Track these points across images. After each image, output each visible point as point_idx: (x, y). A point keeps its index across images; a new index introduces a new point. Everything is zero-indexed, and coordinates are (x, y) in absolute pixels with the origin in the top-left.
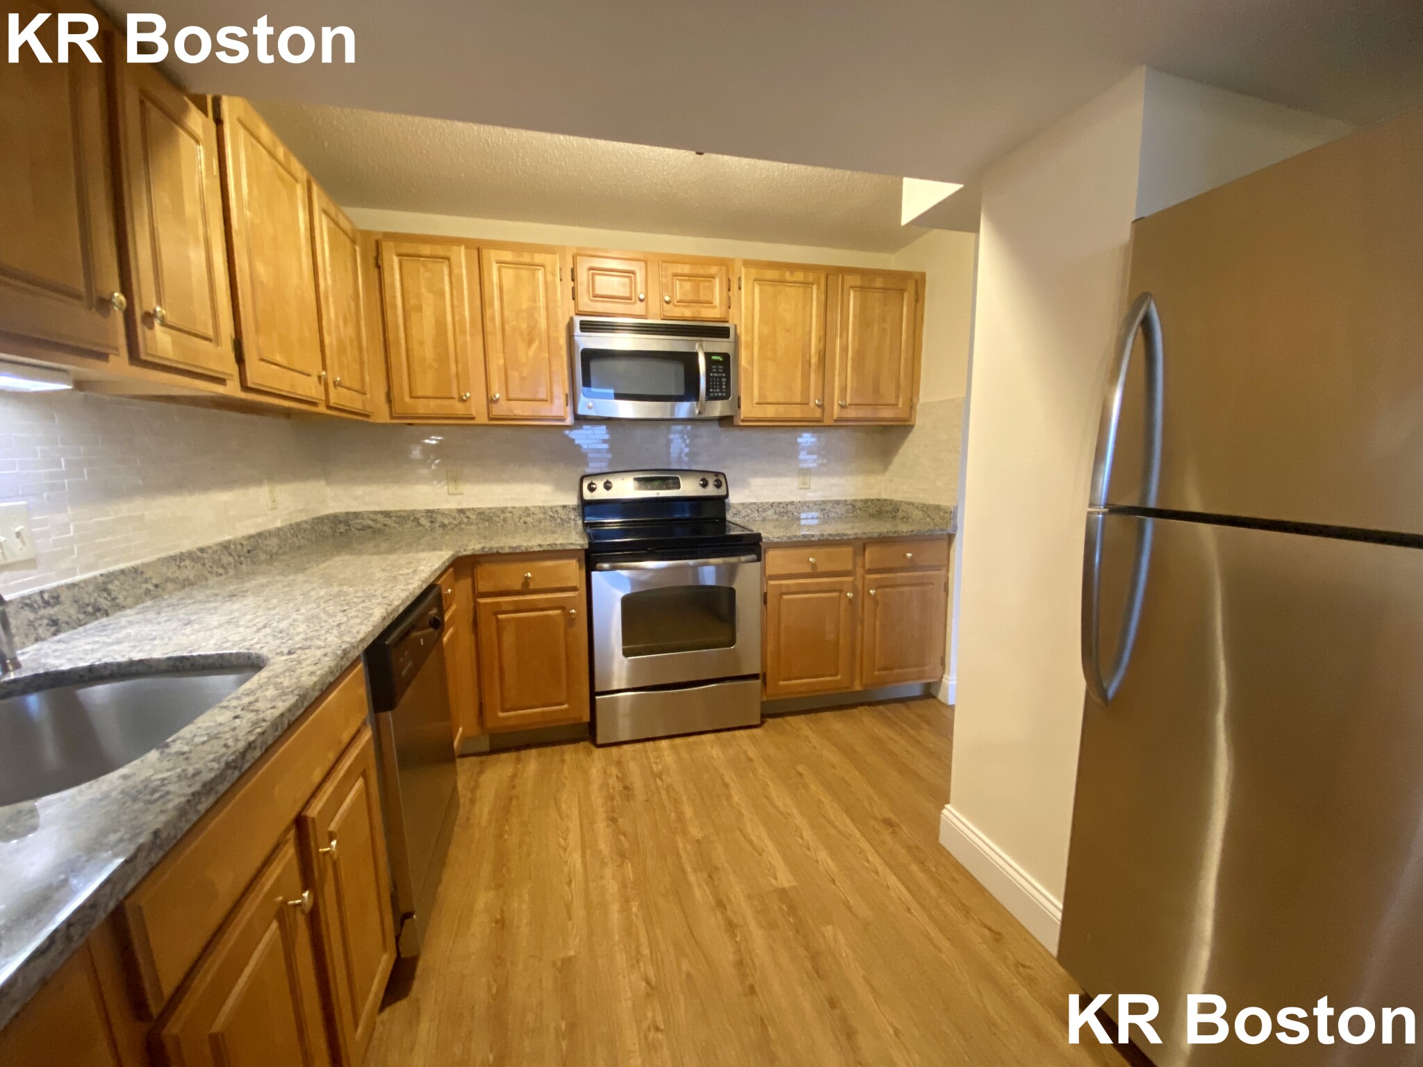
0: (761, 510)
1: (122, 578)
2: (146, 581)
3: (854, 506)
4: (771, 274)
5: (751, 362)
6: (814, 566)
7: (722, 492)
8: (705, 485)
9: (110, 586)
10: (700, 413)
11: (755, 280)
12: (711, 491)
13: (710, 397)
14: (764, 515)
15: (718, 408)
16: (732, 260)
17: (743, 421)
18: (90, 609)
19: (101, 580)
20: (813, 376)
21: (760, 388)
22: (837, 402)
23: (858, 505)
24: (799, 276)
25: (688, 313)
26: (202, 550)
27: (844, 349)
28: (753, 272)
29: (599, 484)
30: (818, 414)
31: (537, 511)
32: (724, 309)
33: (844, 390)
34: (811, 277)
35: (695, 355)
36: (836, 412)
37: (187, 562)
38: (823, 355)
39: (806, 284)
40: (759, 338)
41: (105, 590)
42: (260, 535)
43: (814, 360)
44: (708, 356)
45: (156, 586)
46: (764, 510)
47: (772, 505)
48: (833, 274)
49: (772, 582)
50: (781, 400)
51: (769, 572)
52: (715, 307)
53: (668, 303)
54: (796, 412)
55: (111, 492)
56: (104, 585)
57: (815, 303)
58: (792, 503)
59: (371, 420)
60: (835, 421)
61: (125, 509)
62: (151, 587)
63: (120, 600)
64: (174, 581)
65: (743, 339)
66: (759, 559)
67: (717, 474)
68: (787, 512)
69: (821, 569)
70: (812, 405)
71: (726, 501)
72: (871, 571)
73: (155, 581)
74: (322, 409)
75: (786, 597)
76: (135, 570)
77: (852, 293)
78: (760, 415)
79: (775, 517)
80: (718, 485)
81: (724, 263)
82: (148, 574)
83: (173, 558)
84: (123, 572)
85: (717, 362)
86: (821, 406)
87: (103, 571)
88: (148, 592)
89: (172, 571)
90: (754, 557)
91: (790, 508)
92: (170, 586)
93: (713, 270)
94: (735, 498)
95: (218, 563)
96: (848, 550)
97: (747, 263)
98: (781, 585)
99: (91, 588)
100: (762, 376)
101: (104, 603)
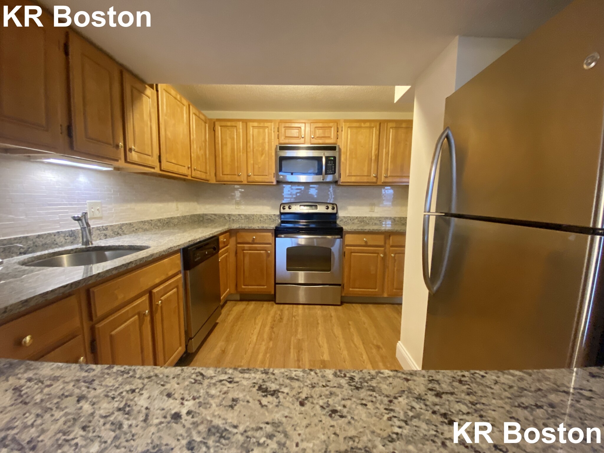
0: (352, 219)
1: (126, 225)
2: (133, 227)
3: (394, 220)
4: (357, 125)
5: (346, 159)
6: (366, 242)
7: (335, 211)
8: (328, 208)
9: (122, 227)
10: (323, 180)
11: (348, 127)
12: (330, 211)
13: (326, 173)
15: (329, 178)
16: (339, 120)
17: (342, 183)
18: (116, 233)
19: (120, 225)
20: (373, 164)
21: (349, 170)
22: (384, 175)
23: (397, 219)
24: (368, 124)
25: (320, 141)
26: (151, 220)
27: (387, 153)
28: (348, 124)
29: (287, 207)
30: (374, 180)
31: (264, 216)
32: (335, 139)
33: (387, 170)
34: (373, 125)
35: (322, 157)
36: (383, 179)
37: (147, 223)
38: (377, 156)
39: (371, 128)
40: (350, 150)
41: (121, 228)
42: (171, 218)
43: (373, 158)
44: (327, 158)
45: (136, 229)
46: (353, 220)
47: (357, 218)
48: (381, 123)
49: (347, 248)
50: (359, 174)
51: (346, 243)
52: (331, 139)
53: (313, 138)
54: (365, 179)
55: (125, 201)
56: (121, 227)
57: (374, 135)
58: (366, 217)
59: (209, 182)
60: (382, 183)
61: (129, 206)
62: (135, 229)
63: (125, 232)
64: (142, 228)
65: (343, 150)
66: (342, 238)
67: (333, 204)
68: (363, 221)
69: (369, 243)
70: (372, 176)
71: (337, 215)
72: (392, 246)
73: (136, 228)
74: (189, 178)
75: (353, 254)
76: (130, 224)
77: (391, 130)
78: (349, 181)
79: (358, 222)
80: (333, 209)
81: (337, 122)
82: (134, 225)
83: (142, 222)
84: (126, 224)
85: (331, 160)
86: (376, 177)
87: (121, 223)
88: (133, 231)
89: (141, 226)
90: (339, 236)
91: (365, 219)
92: (140, 230)
93: (331, 124)
94: (341, 214)
95: (156, 225)
96: (382, 237)
97: (346, 121)
98: (351, 249)
99: (117, 227)
100: (351, 165)
101: (120, 232)
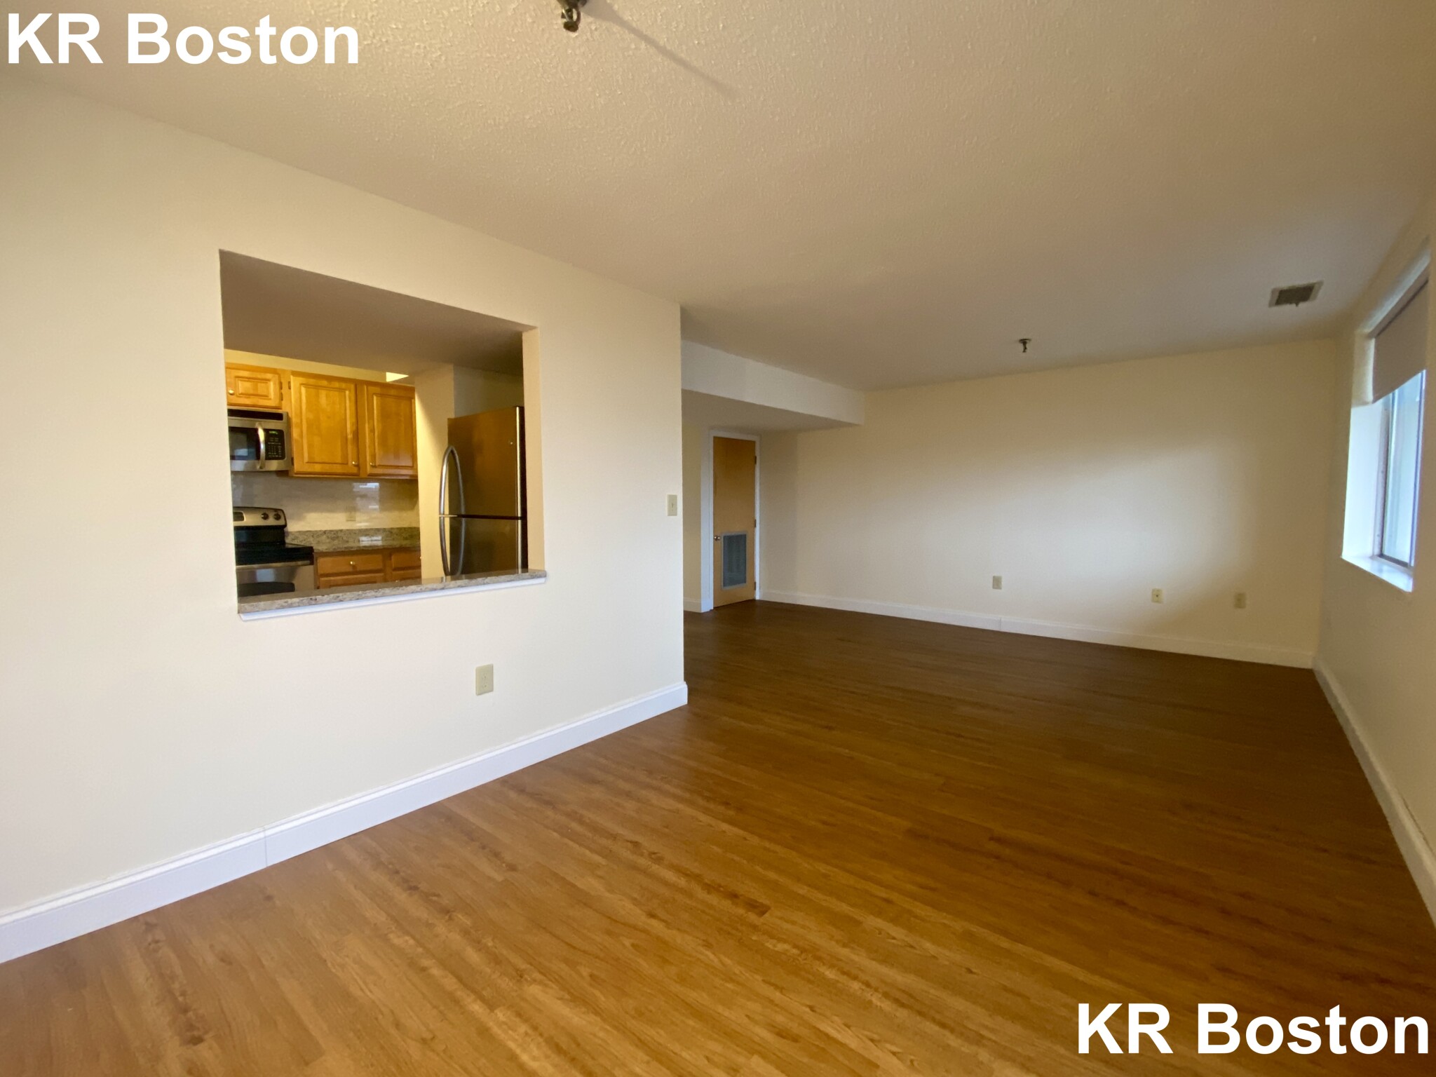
0: (315, 536)
3: (391, 533)
4: (316, 382)
5: (301, 435)
6: (354, 566)
7: (281, 522)
8: (267, 518)
10: (261, 468)
11: (302, 384)
12: (271, 522)
13: (268, 458)
14: (318, 539)
15: (274, 465)
16: (284, 371)
17: (296, 474)
20: (350, 447)
21: (309, 453)
22: (369, 464)
23: (394, 531)
24: (337, 385)
25: (247, 401)
27: (372, 431)
28: (301, 380)
30: (355, 470)
32: (278, 401)
33: (373, 457)
34: (344, 385)
35: (256, 430)
36: (369, 470)
38: (357, 434)
39: (342, 390)
40: (307, 422)
43: (350, 436)
44: (266, 431)
46: (318, 536)
47: (325, 532)
48: (358, 384)
49: (323, 579)
50: (327, 461)
51: (320, 572)
52: (270, 399)
53: (231, 394)
54: (338, 469)
57: (348, 401)
58: (341, 531)
60: (369, 475)
65: (294, 420)
66: (312, 563)
67: (276, 510)
68: (338, 537)
69: (359, 569)
70: (350, 463)
71: (285, 529)
72: (395, 569)
77: (375, 398)
78: (309, 470)
79: (328, 541)
80: (278, 517)
81: (274, 371)
85: (274, 435)
86: (358, 466)
90: (308, 562)
91: (340, 534)
93: (269, 376)
94: (293, 527)
96: (379, 557)
97: (295, 374)
98: (330, 581)
100: (310, 446)
